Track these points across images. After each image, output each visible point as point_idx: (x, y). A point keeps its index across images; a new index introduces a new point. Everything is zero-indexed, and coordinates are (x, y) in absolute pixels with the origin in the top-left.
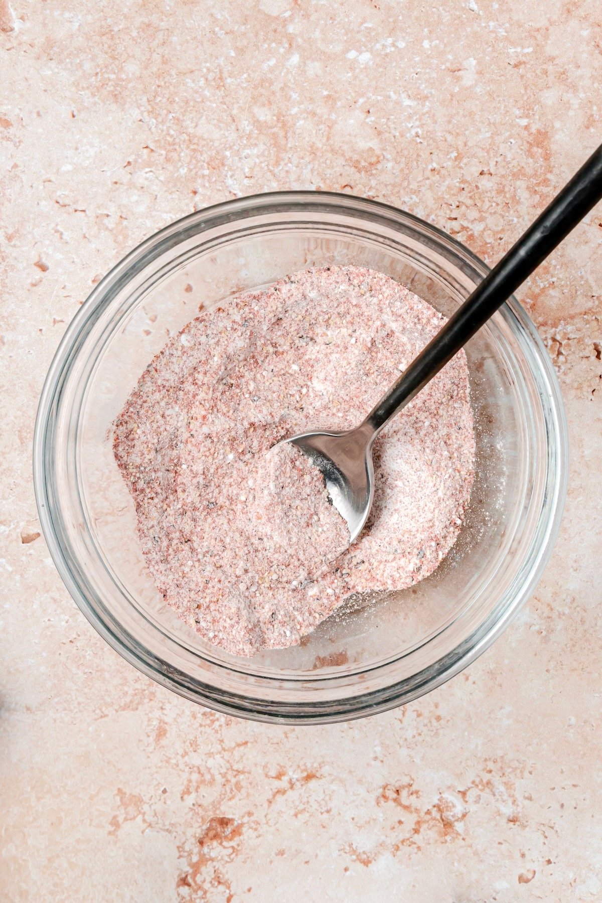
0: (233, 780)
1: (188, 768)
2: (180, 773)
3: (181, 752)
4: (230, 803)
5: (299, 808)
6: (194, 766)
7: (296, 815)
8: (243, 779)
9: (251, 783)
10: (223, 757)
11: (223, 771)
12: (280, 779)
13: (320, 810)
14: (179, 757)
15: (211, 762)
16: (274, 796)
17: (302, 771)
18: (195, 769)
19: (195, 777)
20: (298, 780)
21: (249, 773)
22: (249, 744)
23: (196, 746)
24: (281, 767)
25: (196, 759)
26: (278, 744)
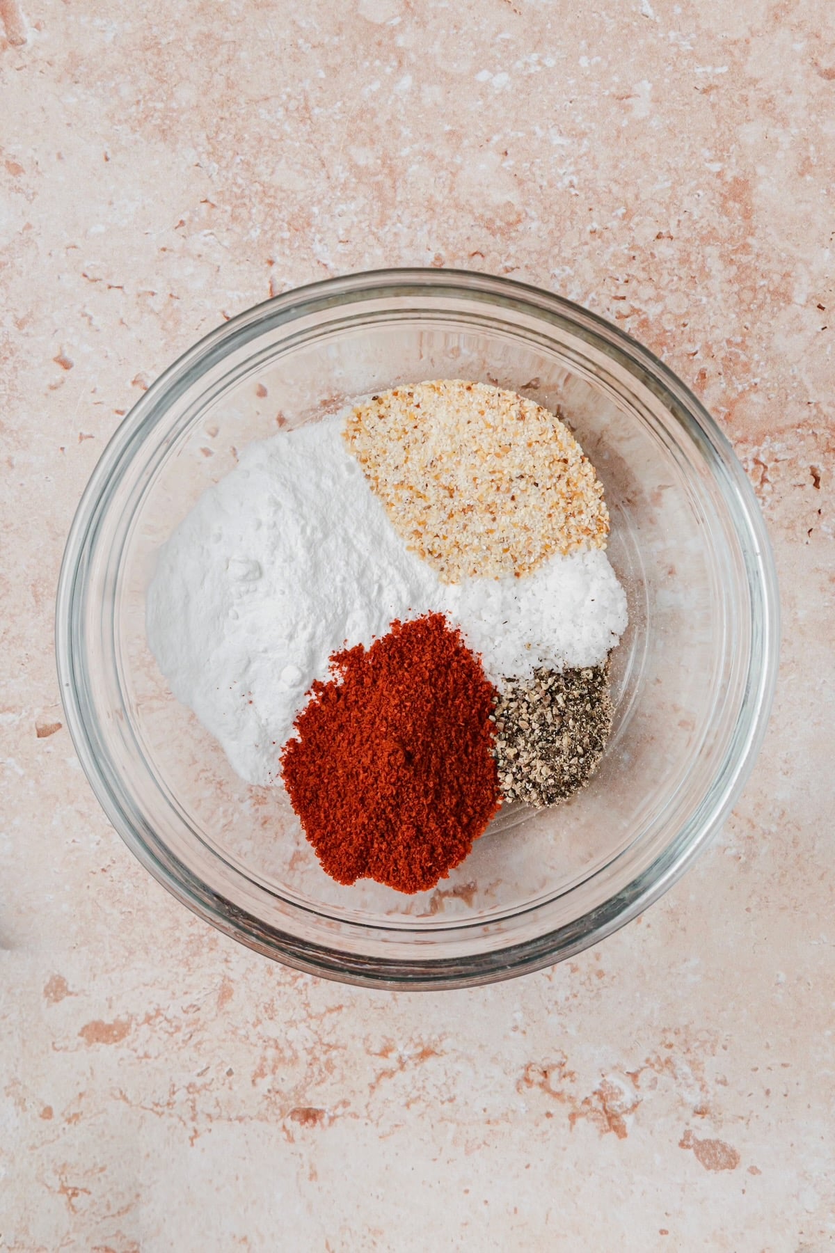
0: (323, 1058)
1: (261, 1041)
2: (252, 1047)
3: (252, 1019)
4: (318, 1089)
5: (412, 1096)
6: (269, 1039)
7: (408, 1105)
8: (336, 1057)
9: (346, 1062)
10: (308, 1027)
11: (309, 1045)
12: (386, 1057)
13: (440, 1098)
14: (250, 1026)
15: (292, 1034)
16: (378, 1079)
17: (416, 1046)
18: (272, 1043)
19: (271, 1053)
20: (410, 1058)
21: (345, 1048)
22: (344, 1010)
23: (273, 1011)
24: (388, 1040)
25: (272, 1030)
26: (383, 1008)
